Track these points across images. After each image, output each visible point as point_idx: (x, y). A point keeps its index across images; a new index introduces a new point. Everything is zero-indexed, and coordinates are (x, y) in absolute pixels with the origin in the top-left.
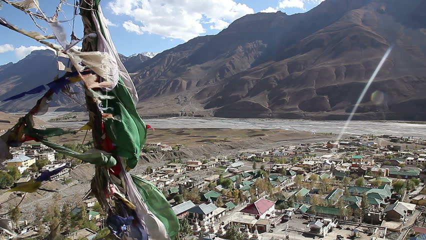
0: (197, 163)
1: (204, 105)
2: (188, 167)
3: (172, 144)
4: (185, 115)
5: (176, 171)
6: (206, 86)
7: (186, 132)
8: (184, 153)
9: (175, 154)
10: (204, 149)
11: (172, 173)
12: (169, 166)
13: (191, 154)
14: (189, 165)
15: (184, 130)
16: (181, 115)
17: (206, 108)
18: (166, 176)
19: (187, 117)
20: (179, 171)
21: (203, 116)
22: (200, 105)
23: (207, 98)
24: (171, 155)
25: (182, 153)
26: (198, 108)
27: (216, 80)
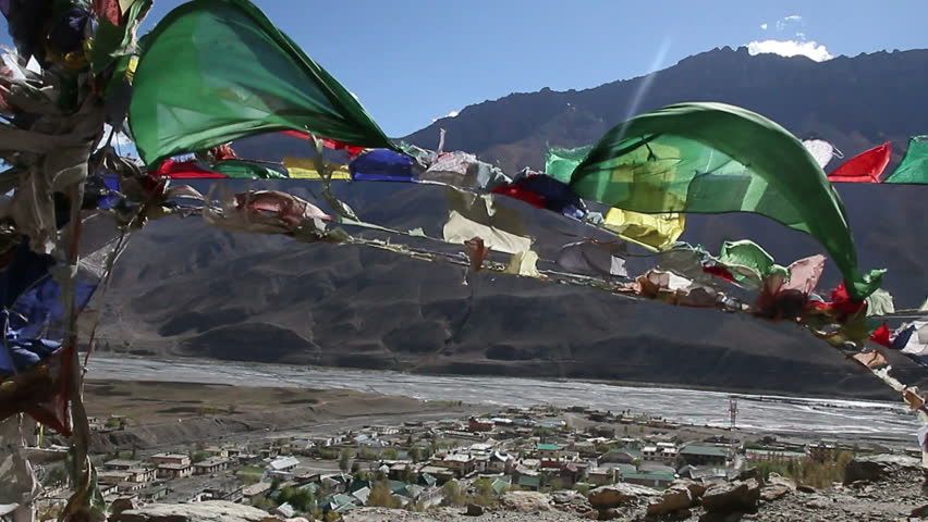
0: (179, 461)
1: (160, 325)
2: (161, 469)
3: (103, 414)
4: (107, 348)
5: (132, 479)
6: (162, 283)
7: (118, 388)
8: (135, 437)
9: (113, 439)
10: (185, 429)
11: (125, 484)
12: (110, 468)
13: (153, 441)
14: (164, 466)
15: (112, 385)
16: (96, 348)
17: (164, 335)
18: (112, 490)
19: (111, 353)
20: (139, 478)
21: (152, 354)
22: (145, 325)
23: (164, 312)
24: (104, 442)
25: (131, 438)
26: (139, 335)
27: (189, 270)
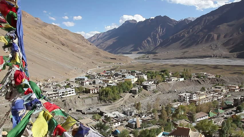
0: (235, 87)
1: (230, 50)
2: (230, 89)
3: (214, 74)
4: (216, 57)
5: (222, 91)
6: (231, 38)
7: (219, 67)
8: (223, 80)
9: (217, 80)
10: (238, 78)
11: (220, 92)
12: (216, 88)
13: (228, 81)
14: (231, 88)
15: (217, 66)
16: (213, 57)
17: (230, 52)
18: (216, 93)
19: (218, 58)
20: (224, 91)
21: (229, 57)
22: (227, 50)
23: (232, 46)
24: (215, 81)
25: (222, 80)
26: (225, 52)
27: (239, 33)
